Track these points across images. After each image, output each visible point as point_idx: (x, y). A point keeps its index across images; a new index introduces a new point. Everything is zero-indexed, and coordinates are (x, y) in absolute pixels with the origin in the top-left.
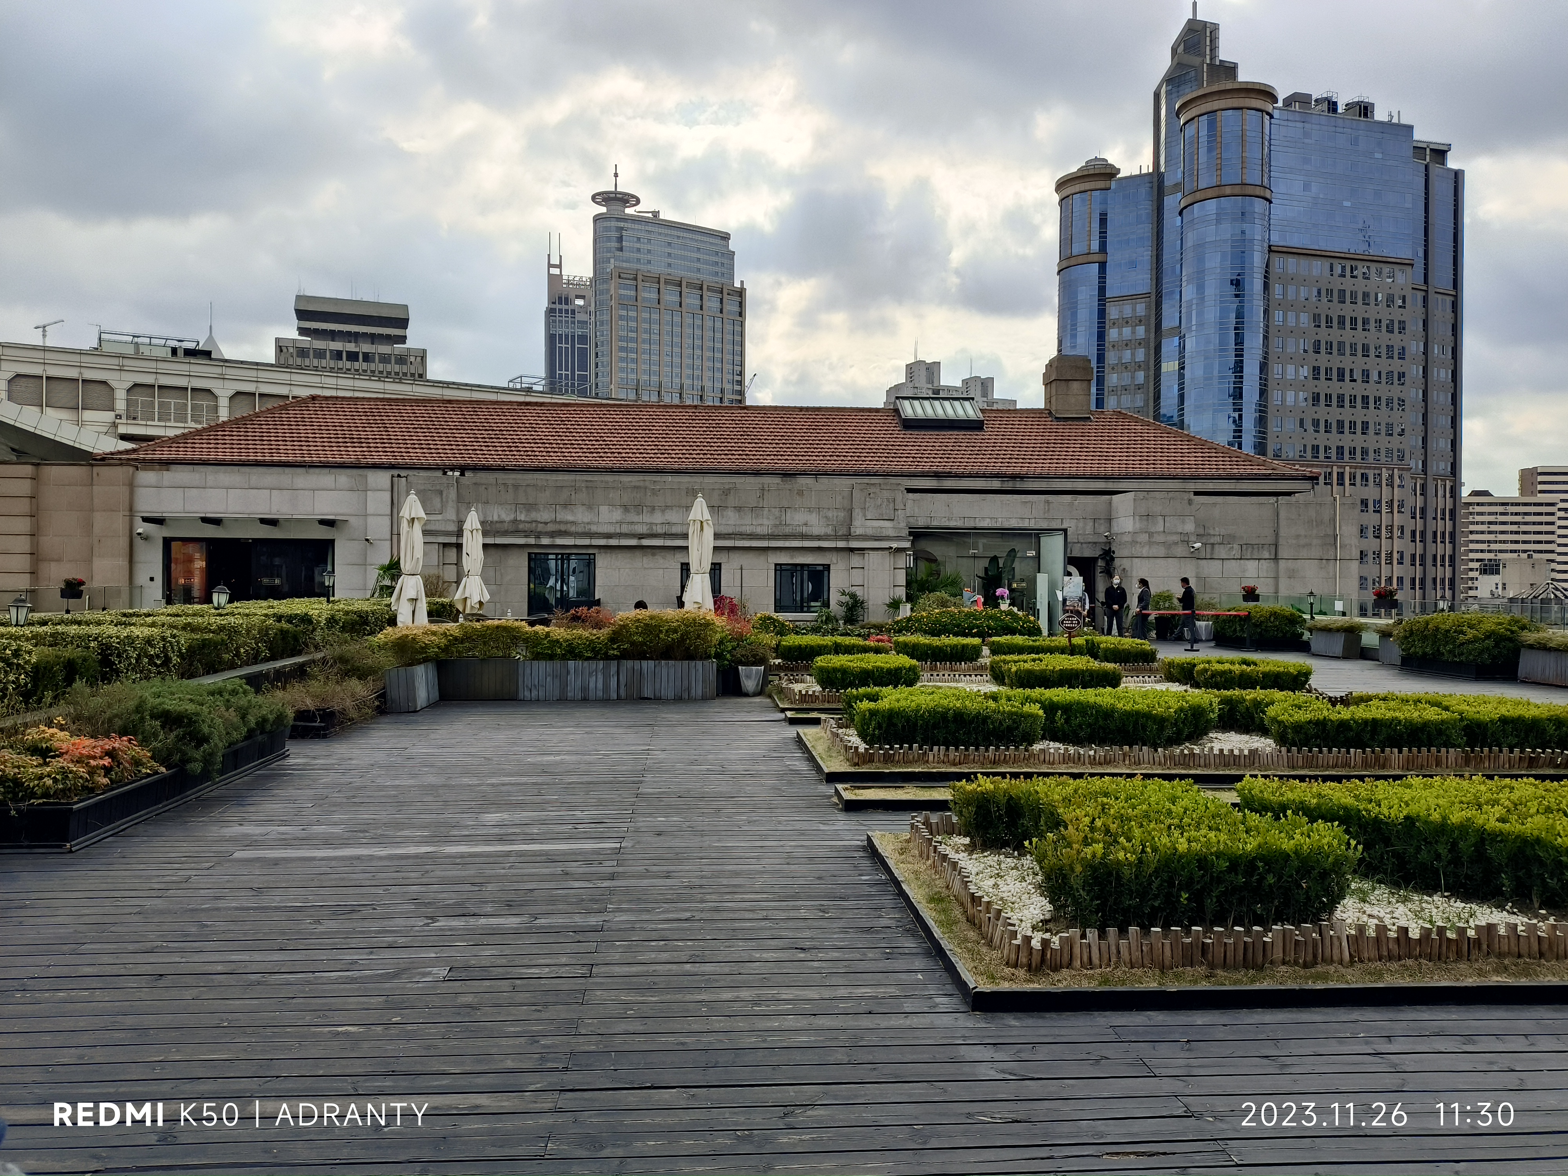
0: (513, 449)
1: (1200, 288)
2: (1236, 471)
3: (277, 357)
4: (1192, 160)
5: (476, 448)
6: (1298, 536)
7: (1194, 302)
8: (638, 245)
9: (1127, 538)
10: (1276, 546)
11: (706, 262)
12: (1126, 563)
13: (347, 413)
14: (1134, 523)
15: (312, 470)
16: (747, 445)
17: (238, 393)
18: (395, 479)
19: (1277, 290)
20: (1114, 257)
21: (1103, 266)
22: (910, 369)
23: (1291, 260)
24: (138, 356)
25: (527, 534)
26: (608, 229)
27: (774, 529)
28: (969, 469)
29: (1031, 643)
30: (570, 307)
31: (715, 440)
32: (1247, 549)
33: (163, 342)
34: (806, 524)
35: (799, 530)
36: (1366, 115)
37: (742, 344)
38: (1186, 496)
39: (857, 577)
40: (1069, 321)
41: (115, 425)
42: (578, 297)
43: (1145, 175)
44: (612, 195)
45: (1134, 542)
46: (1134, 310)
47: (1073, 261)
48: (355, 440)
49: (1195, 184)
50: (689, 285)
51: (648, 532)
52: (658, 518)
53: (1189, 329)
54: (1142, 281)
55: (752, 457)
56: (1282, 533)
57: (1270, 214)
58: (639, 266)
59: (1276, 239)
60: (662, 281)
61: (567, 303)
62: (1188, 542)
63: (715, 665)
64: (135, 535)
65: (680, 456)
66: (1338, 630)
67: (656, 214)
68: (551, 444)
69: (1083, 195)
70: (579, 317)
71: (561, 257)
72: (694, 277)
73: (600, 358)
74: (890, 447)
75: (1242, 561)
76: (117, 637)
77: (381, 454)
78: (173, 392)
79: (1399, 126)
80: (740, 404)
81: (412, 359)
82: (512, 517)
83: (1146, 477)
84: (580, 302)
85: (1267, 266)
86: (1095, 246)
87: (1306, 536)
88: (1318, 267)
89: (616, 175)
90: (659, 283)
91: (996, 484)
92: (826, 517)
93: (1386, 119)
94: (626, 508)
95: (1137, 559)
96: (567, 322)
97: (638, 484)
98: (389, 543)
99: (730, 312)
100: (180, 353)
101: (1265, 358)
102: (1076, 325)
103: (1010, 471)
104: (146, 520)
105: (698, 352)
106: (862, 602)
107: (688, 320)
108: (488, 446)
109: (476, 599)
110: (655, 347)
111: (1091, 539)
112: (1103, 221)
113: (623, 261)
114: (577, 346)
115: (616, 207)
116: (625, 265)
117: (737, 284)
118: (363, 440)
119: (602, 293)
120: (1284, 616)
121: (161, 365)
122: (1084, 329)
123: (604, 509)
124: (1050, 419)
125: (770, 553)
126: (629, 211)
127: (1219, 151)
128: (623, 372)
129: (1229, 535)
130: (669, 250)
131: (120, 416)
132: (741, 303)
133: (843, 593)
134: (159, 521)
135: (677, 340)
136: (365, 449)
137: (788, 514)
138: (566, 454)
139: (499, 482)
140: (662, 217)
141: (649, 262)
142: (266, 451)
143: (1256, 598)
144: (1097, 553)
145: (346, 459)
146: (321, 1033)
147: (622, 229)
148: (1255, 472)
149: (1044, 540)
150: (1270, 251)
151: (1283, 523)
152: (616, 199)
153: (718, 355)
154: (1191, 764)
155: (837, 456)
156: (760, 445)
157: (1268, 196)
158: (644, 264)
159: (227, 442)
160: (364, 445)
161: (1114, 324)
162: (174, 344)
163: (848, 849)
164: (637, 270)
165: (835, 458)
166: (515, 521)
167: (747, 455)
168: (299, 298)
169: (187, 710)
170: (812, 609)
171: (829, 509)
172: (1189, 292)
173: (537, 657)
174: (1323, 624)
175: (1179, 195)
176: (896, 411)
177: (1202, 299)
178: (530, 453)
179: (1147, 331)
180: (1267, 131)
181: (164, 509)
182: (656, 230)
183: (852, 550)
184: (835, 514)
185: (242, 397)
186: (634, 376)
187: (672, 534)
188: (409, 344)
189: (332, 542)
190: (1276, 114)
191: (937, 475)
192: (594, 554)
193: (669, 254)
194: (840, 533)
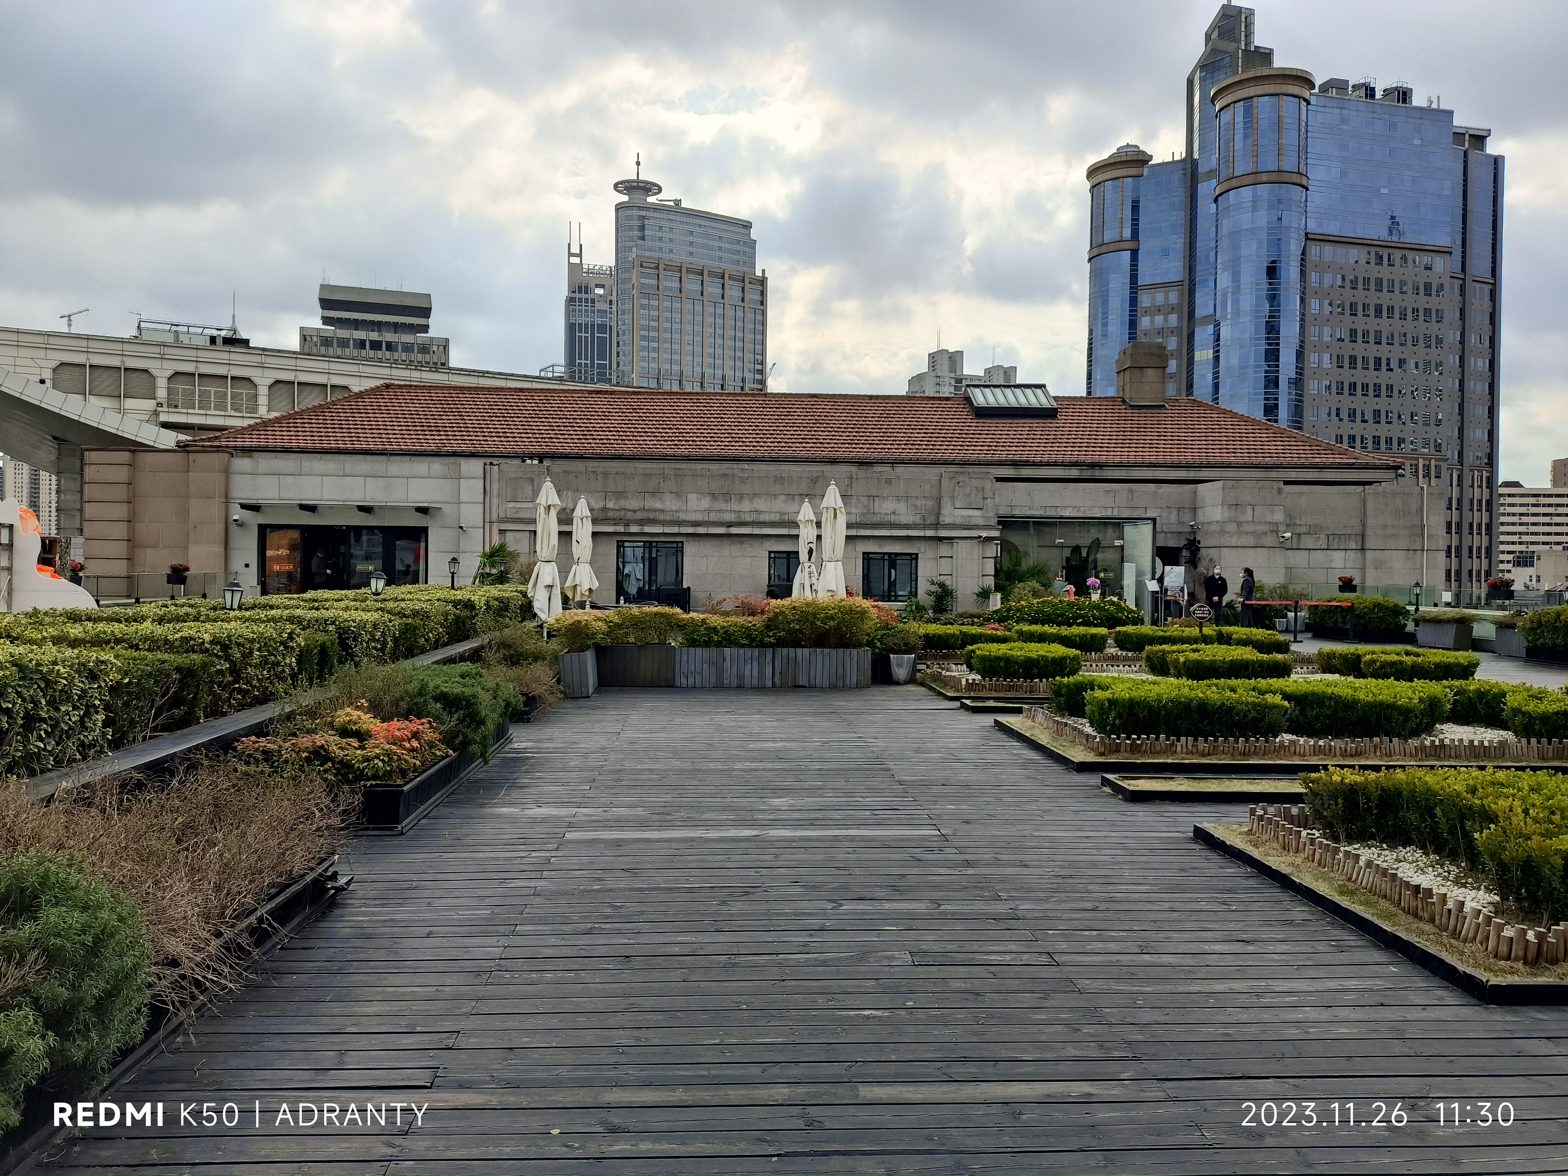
0: (588, 437)
1: (1236, 277)
2: (1318, 460)
3: (302, 346)
4: (1227, 146)
5: (552, 436)
6: (1385, 526)
7: (1230, 290)
8: (659, 234)
9: (1215, 528)
10: (1363, 536)
11: (728, 251)
12: (1213, 553)
13: (422, 402)
14: (1223, 513)
15: (393, 458)
16: (820, 433)
17: (278, 382)
18: (488, 467)
19: (1313, 278)
20: (1146, 245)
21: (1135, 253)
22: (933, 358)
23: (1328, 248)
24: (178, 344)
25: (616, 522)
26: (629, 218)
27: (862, 518)
28: (1046, 459)
29: (1162, 633)
30: (590, 296)
31: (788, 428)
32: (1334, 539)
33: (200, 330)
34: (894, 513)
35: (887, 518)
36: (1404, 101)
37: (763, 333)
38: (1276, 485)
39: (945, 566)
40: (1100, 309)
41: (156, 413)
42: (597, 286)
43: (1178, 161)
44: (634, 184)
45: (1223, 532)
46: (1167, 298)
47: (1104, 249)
48: (433, 428)
49: (1231, 171)
50: (711, 274)
51: (736, 520)
52: (746, 506)
53: (1225, 317)
54: (1174, 269)
55: (826, 445)
56: (1370, 522)
57: (1306, 201)
58: (661, 255)
59: (1312, 227)
60: (684, 269)
61: (586, 293)
62: (1277, 532)
63: (870, 653)
64: (231, 521)
65: (755, 444)
66: (1449, 621)
67: (678, 202)
68: (625, 432)
69: (1116, 182)
70: (599, 306)
71: (581, 246)
72: (716, 265)
73: (621, 347)
74: (964, 436)
75: (1329, 552)
76: (354, 621)
77: (460, 442)
78: (213, 380)
79: (1438, 111)
80: (761, 392)
81: (435, 348)
82: (601, 504)
83: (1229, 466)
84: (600, 291)
85: (1303, 253)
86: (1127, 234)
87: (1393, 526)
88: (1354, 253)
89: (638, 163)
90: (680, 271)
91: (1074, 473)
92: (914, 506)
93: (1424, 104)
94: (714, 497)
95: (1225, 549)
96: (586, 311)
97: (726, 472)
98: (482, 530)
99: (751, 301)
100: (219, 341)
101: (1301, 347)
102: (1107, 313)
103: (1089, 459)
104: (244, 506)
105: (719, 341)
106: (951, 593)
107: (710, 309)
108: (564, 434)
109: (586, 586)
110: (676, 336)
111: (1175, 528)
112: (1135, 208)
113: (645, 250)
114: (596, 335)
115: (638, 196)
116: (647, 254)
117: (759, 273)
118: (441, 429)
119: (623, 282)
120: (1387, 608)
121: (201, 353)
122: (1115, 317)
123: (692, 497)
124: (1124, 407)
125: (858, 541)
126: (651, 199)
127: (1255, 137)
128: (643, 361)
129: (1316, 525)
130: (691, 239)
131: (162, 404)
132: (762, 292)
133: (933, 583)
134: (255, 508)
135: (698, 328)
136: (443, 437)
137: (877, 503)
138: (641, 442)
139: (589, 469)
140: (683, 205)
141: (671, 251)
142: (346, 439)
143: (1353, 589)
144: (1182, 543)
145: (426, 447)
146: (849, 1016)
147: (644, 217)
148: (1338, 461)
149: (1128, 530)
150: (1307, 239)
151: (1370, 513)
152: (637, 188)
153: (739, 344)
154: (1442, 756)
155: (912, 444)
156: (834, 433)
157: (1305, 183)
158: (666, 253)
159: (307, 429)
160: (442, 433)
161: (1146, 312)
162: (215, 333)
163: (1175, 840)
164: (659, 259)
165: (910, 446)
166: (604, 509)
167: (821, 443)
168: (323, 287)
169: (463, 693)
170: (900, 598)
171: (917, 497)
172: (1224, 280)
173: (693, 643)
174: (1433, 615)
175: (1214, 182)
176: (968, 399)
177: (1237, 289)
178: (605, 441)
179: (1180, 319)
180: (1304, 118)
181: (259, 497)
182: (678, 218)
183: (940, 539)
184: (923, 502)
185: (281, 385)
186: (654, 365)
187: (761, 523)
189: (425, 530)
190: (1313, 100)
191: (1015, 464)
192: (682, 542)
193: (691, 243)
194: (928, 522)
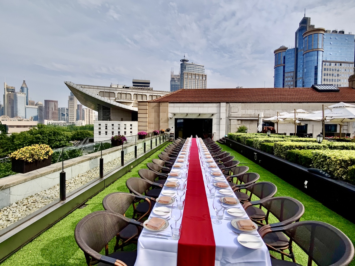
4: (306, 44)
8: (188, 68)
11: (200, 71)
17: (134, 94)
18: (227, 104)
20: (287, 65)
21: (284, 67)
24: (118, 88)
33: (121, 86)
36: (343, 33)
43: (293, 48)
44: (184, 60)
46: (291, 74)
47: (278, 66)
49: (307, 49)
54: (293, 69)
59: (324, 59)
61: (174, 79)
64: (169, 117)
69: (281, 53)
71: (173, 71)
72: (198, 73)
78: (124, 94)
79: (351, 35)
85: (322, 64)
86: (283, 63)
88: (333, 64)
89: (184, 57)
90: (192, 75)
93: (348, 34)
94: (283, 110)
96: (174, 82)
98: (225, 119)
99: (204, 79)
107: (197, 81)
112: (284, 58)
117: (205, 74)
121: (122, 89)
122: (280, 78)
123: (277, 111)
126: (187, 63)
127: (313, 42)
131: (116, 98)
139: (251, 104)
157: (323, 51)
161: (287, 77)
164: (188, 73)
168: (133, 80)
172: (305, 70)
175: (303, 52)
179: (294, 78)
188: (150, 87)
189: (212, 119)
